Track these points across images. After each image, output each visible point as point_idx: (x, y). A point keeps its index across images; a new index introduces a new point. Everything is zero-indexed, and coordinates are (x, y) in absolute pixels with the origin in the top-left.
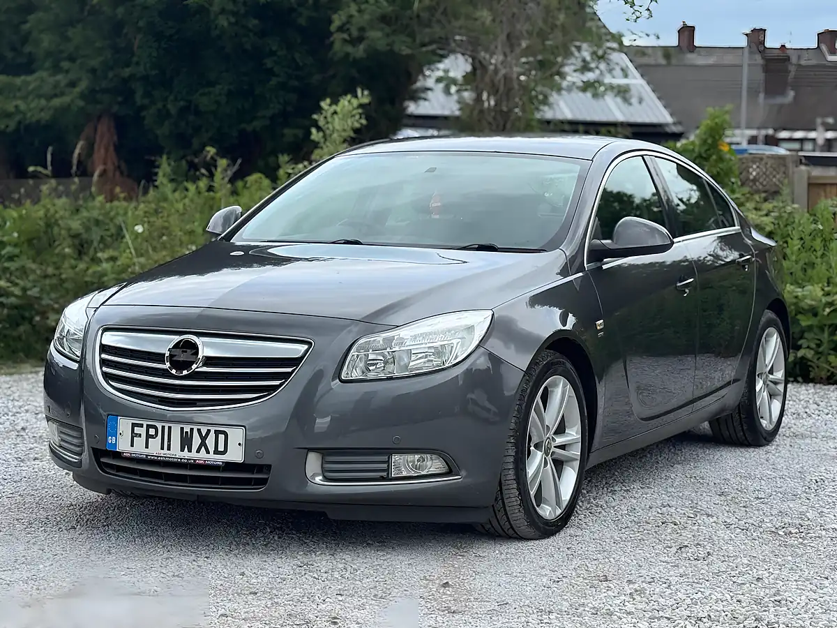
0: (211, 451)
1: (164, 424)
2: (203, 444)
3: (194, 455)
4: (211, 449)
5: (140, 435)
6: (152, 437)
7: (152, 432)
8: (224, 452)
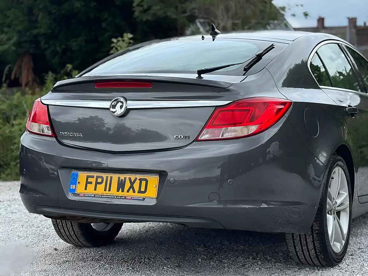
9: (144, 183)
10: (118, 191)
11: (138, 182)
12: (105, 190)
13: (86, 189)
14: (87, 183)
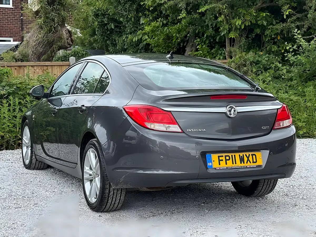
9: (254, 156)
10: (241, 163)
11: (251, 156)
12: (233, 164)
13: (220, 164)
14: (219, 160)
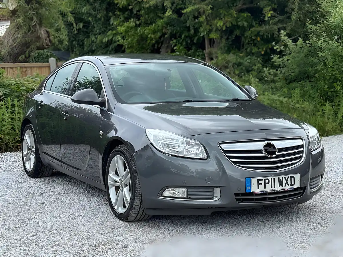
0: (290, 185)
1: (271, 178)
2: (287, 183)
3: (284, 187)
4: (290, 184)
5: (262, 184)
6: (267, 183)
7: (267, 181)
8: (294, 185)
